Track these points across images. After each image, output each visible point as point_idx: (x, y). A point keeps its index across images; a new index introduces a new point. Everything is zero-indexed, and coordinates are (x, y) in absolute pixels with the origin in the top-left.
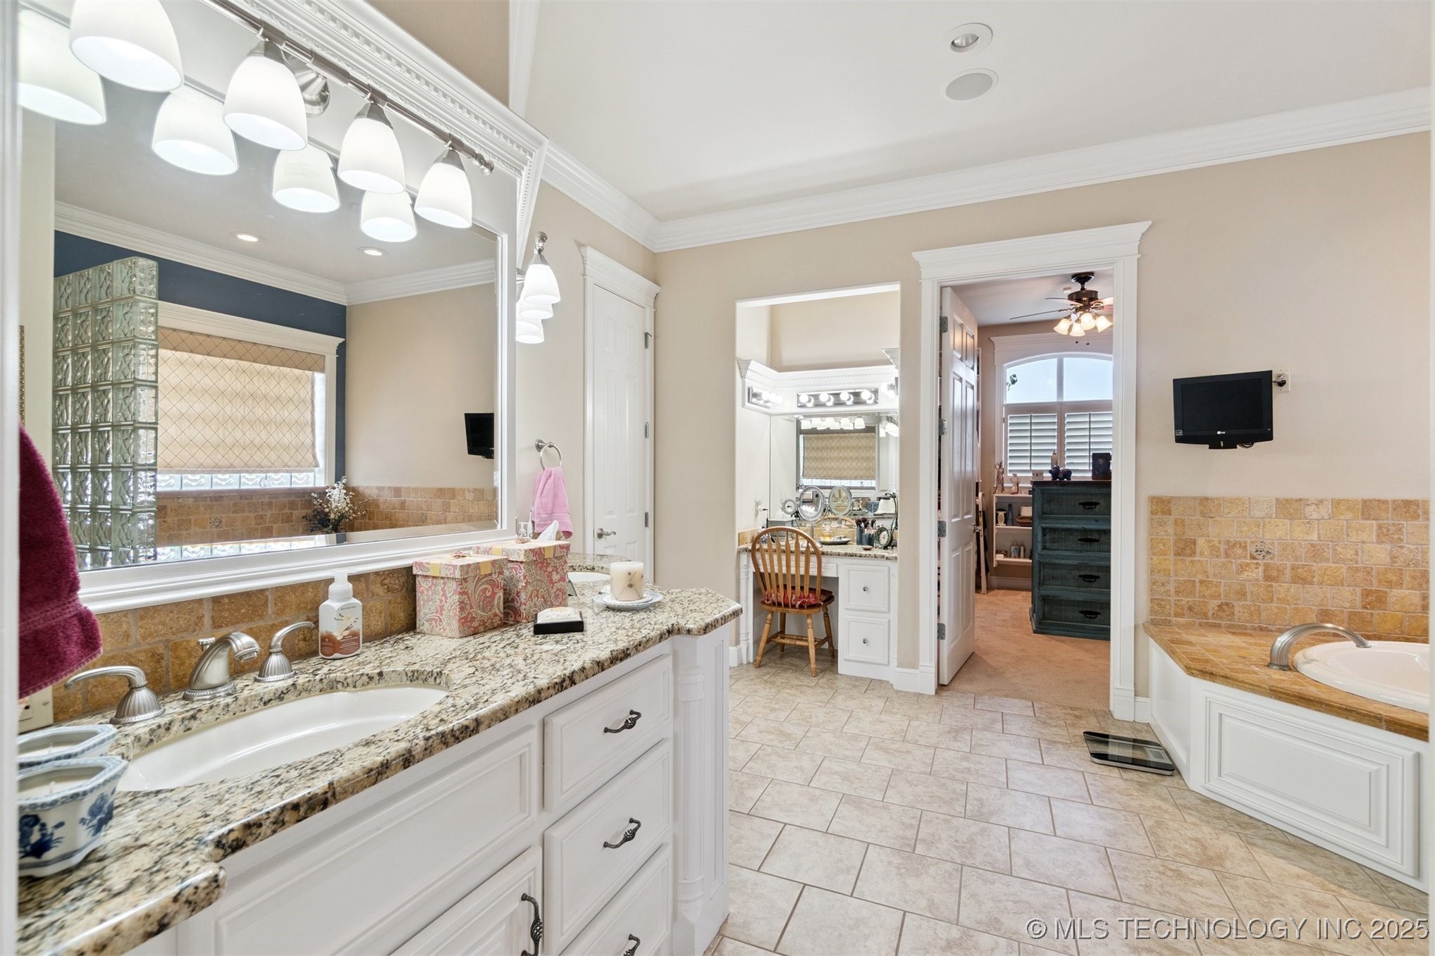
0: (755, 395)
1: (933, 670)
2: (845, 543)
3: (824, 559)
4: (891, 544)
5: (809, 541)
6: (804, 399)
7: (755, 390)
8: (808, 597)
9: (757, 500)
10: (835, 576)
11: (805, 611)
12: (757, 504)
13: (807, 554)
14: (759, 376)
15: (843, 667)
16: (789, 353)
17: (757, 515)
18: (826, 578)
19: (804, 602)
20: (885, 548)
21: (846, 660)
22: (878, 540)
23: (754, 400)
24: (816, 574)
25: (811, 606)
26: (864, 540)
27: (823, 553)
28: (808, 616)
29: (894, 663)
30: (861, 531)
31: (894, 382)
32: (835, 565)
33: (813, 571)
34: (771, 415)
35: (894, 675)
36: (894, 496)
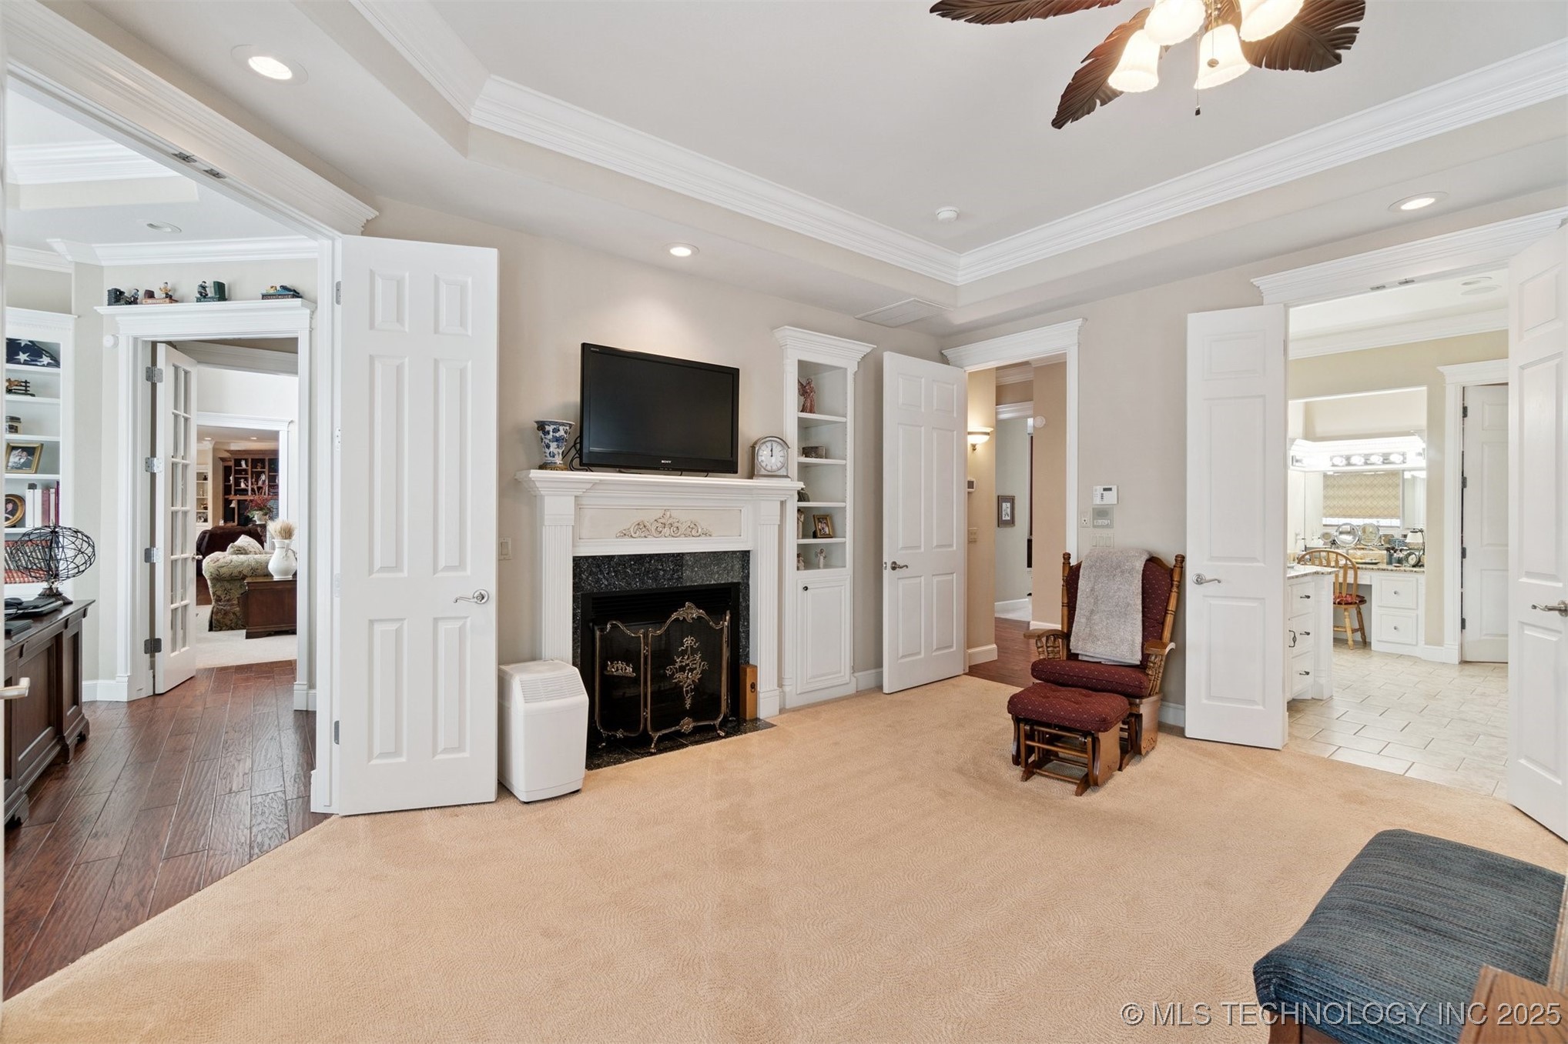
0: (1297, 461)
1: (1457, 647)
2: (1376, 564)
3: (1359, 572)
4: (1419, 564)
5: (1347, 559)
6: (1337, 461)
7: (1298, 458)
8: (1346, 597)
9: (1297, 533)
10: (1368, 583)
11: (1343, 606)
12: (1297, 535)
13: (1345, 568)
14: (1300, 448)
15: (1374, 646)
16: (1320, 429)
17: (1296, 542)
18: (1359, 585)
19: (1341, 600)
20: (1414, 566)
21: (1379, 641)
22: (1407, 561)
23: (1297, 464)
24: (1352, 582)
25: (1347, 603)
26: (1393, 560)
27: (1358, 568)
28: (1345, 610)
29: (1422, 643)
30: (1391, 556)
31: (1422, 452)
32: (1369, 577)
33: (1350, 580)
34: (1305, 472)
35: (1422, 650)
36: (1421, 531)
